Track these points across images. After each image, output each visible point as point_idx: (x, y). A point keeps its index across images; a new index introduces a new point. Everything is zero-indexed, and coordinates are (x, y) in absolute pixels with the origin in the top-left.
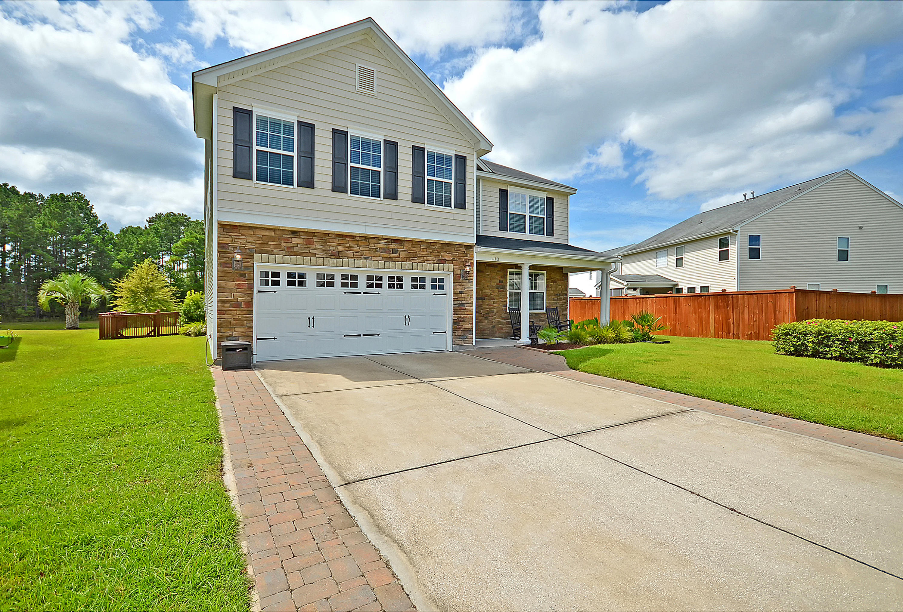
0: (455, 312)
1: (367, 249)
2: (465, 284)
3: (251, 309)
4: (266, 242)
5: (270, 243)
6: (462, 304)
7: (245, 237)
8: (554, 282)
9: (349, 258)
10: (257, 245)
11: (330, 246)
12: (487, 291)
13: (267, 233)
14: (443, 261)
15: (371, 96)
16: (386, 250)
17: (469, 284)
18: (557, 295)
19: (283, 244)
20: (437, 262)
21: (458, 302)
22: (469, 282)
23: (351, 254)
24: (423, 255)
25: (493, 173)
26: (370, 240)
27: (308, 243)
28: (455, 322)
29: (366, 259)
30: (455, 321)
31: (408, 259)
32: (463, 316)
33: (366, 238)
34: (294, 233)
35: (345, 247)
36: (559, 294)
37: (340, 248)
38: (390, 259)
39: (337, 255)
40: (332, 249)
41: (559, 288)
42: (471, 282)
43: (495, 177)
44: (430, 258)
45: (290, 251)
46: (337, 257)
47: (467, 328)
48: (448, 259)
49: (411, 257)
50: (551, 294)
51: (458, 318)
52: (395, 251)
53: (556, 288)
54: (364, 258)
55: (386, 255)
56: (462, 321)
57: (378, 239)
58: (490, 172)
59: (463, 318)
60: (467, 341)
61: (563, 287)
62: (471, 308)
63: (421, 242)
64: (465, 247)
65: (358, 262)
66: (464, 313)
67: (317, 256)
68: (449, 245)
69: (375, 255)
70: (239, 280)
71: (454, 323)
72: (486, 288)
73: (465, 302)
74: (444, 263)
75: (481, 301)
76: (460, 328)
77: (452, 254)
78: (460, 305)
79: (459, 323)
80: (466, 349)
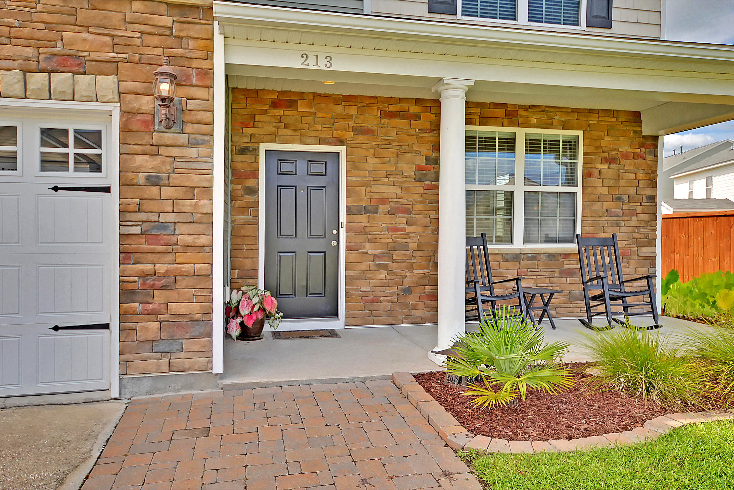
0: (128, 255)
2: (175, 152)
6: (163, 226)
8: (610, 161)
12: (384, 189)
14: (75, 63)
17: (192, 152)
20: (43, 65)
21: (143, 216)
28: (132, 292)
30: (130, 287)
32: (161, 268)
36: (626, 198)
41: (629, 181)
42: (204, 143)
47: (183, 311)
48: (94, 56)
50: (599, 199)
51: (144, 275)
53: (617, 178)
56: (164, 287)
59: (166, 275)
60: (183, 359)
61: (641, 176)
62: (203, 240)
64: (176, 11)
66: (169, 258)
71: (127, 294)
72: (383, 179)
73: (171, 218)
74: (75, 69)
75: (363, 218)
76: (155, 313)
77: (113, 36)
78: (154, 228)
79: (148, 295)
80: (184, 388)
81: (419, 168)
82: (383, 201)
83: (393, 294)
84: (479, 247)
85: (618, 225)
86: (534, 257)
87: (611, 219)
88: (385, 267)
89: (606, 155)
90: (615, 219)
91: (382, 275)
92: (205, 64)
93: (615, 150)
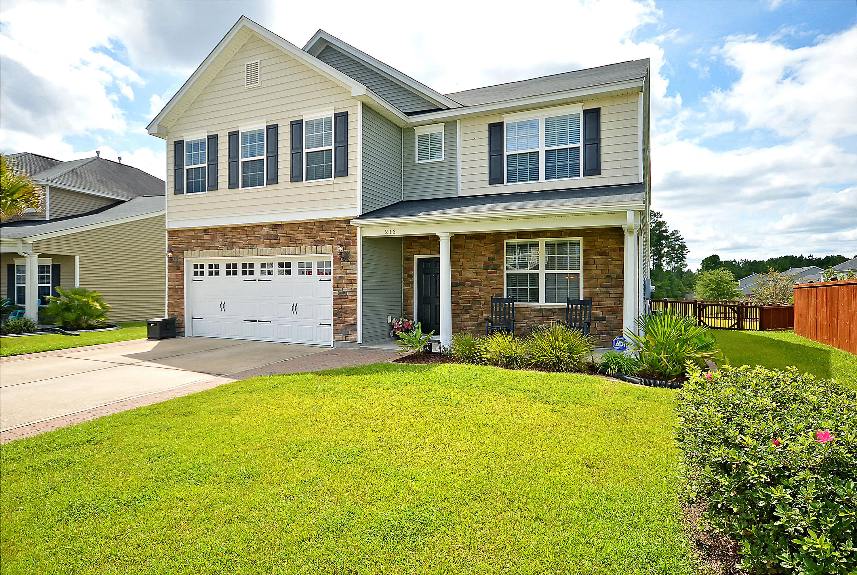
0: (335, 302)
1: (253, 238)
2: (347, 268)
3: (183, 294)
4: (190, 241)
5: (192, 241)
6: (343, 292)
7: (179, 239)
8: (602, 254)
9: (240, 248)
10: (186, 244)
11: (227, 238)
12: (468, 274)
13: (192, 234)
14: (322, 242)
15: (256, 88)
16: (268, 237)
17: (351, 268)
18: (608, 277)
19: (199, 241)
20: (314, 244)
21: (338, 289)
22: (352, 265)
23: (241, 244)
24: (301, 238)
25: (464, 106)
26: (256, 229)
27: (213, 238)
29: (252, 247)
30: (335, 312)
31: (287, 244)
32: (343, 306)
33: (253, 228)
34: (205, 230)
35: (237, 238)
36: (614, 276)
37: (234, 240)
38: (272, 245)
39: (231, 246)
40: (229, 240)
41: (616, 265)
42: (354, 264)
43: (466, 111)
44: (307, 241)
45: (203, 247)
46: (232, 248)
47: (349, 321)
48: (327, 239)
49: (291, 240)
50: (594, 277)
51: (339, 308)
52: (276, 237)
53: (607, 264)
54: (251, 247)
55: (268, 242)
56: (344, 313)
57: (261, 226)
58: (459, 108)
59: (344, 309)
60: (349, 337)
62: (354, 297)
63: (299, 223)
65: (246, 250)
66: (345, 303)
67: (218, 248)
68: (328, 222)
69: (259, 243)
70: (177, 272)
71: (335, 314)
72: (467, 269)
73: (345, 290)
74: (322, 244)
75: (458, 288)
76: (341, 321)
77: (331, 233)
78: (341, 293)
79: (339, 315)
80: (350, 347)
81: (485, 263)
82: (468, 280)
83: (473, 325)
84: (509, 304)
85: (608, 292)
86: (551, 310)
87: (602, 289)
88: (469, 312)
89: (599, 250)
90: (605, 289)
91: (468, 316)
92: (355, 238)
93: (605, 247)
